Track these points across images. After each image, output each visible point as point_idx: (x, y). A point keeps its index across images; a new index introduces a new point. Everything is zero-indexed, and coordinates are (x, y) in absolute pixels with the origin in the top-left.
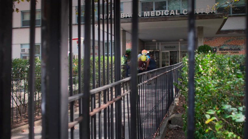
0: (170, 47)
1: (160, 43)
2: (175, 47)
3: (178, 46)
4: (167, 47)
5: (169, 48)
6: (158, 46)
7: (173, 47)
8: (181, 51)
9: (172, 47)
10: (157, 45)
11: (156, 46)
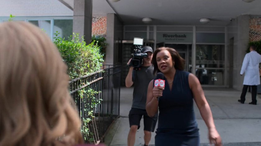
0: (176, 36)
1: (155, 27)
2: (185, 36)
3: (192, 33)
4: (169, 36)
5: (173, 38)
6: (150, 33)
7: (182, 36)
8: (197, 45)
9: (180, 36)
10: (148, 31)
11: (146, 33)
